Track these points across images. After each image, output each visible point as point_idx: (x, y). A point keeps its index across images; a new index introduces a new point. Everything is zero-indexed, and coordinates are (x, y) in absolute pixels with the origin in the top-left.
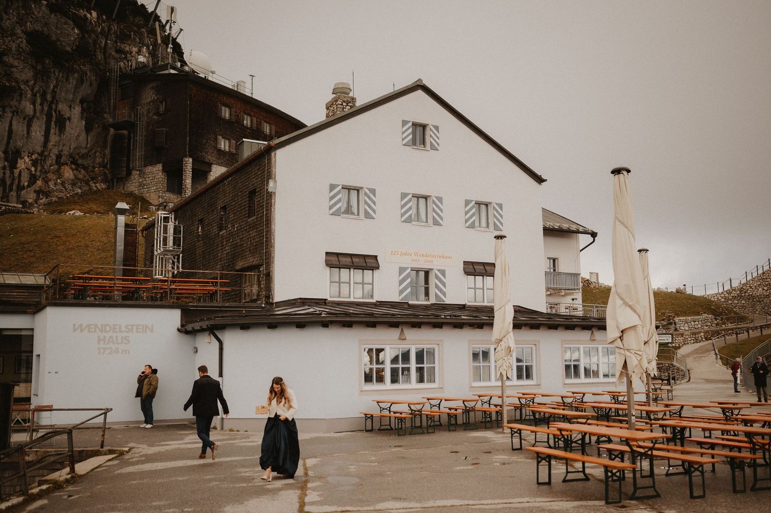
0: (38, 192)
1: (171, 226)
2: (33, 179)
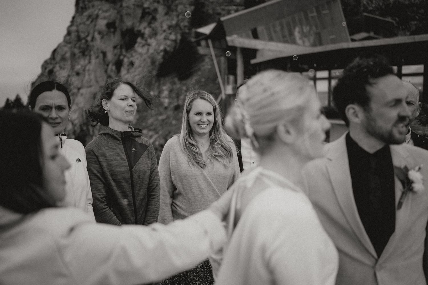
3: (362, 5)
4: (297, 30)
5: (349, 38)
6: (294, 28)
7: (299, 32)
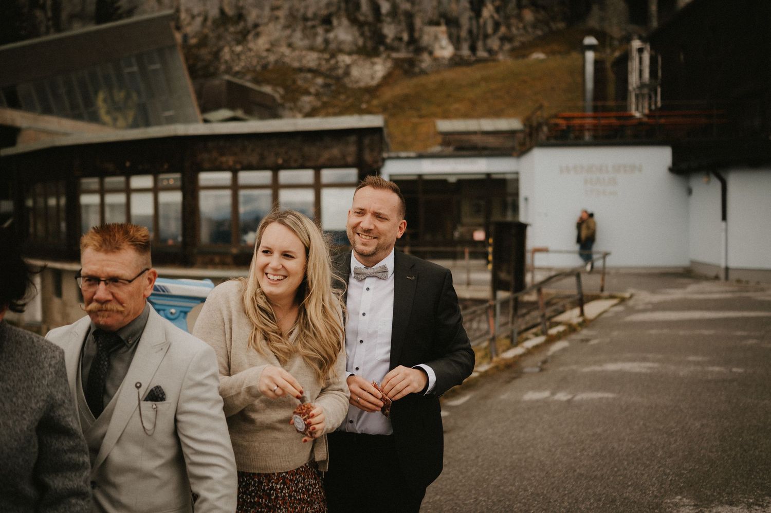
0: (503, 39)
1: (646, 56)
2: (497, 25)
3: (222, 61)
4: (101, 96)
5: (200, 117)
6: (96, 93)
7: (105, 101)
